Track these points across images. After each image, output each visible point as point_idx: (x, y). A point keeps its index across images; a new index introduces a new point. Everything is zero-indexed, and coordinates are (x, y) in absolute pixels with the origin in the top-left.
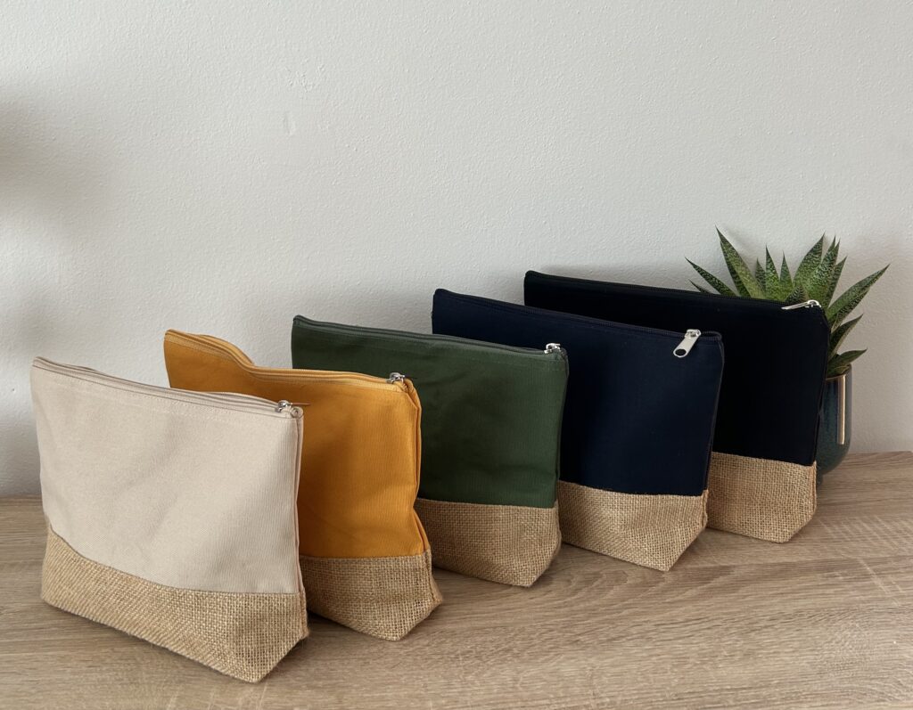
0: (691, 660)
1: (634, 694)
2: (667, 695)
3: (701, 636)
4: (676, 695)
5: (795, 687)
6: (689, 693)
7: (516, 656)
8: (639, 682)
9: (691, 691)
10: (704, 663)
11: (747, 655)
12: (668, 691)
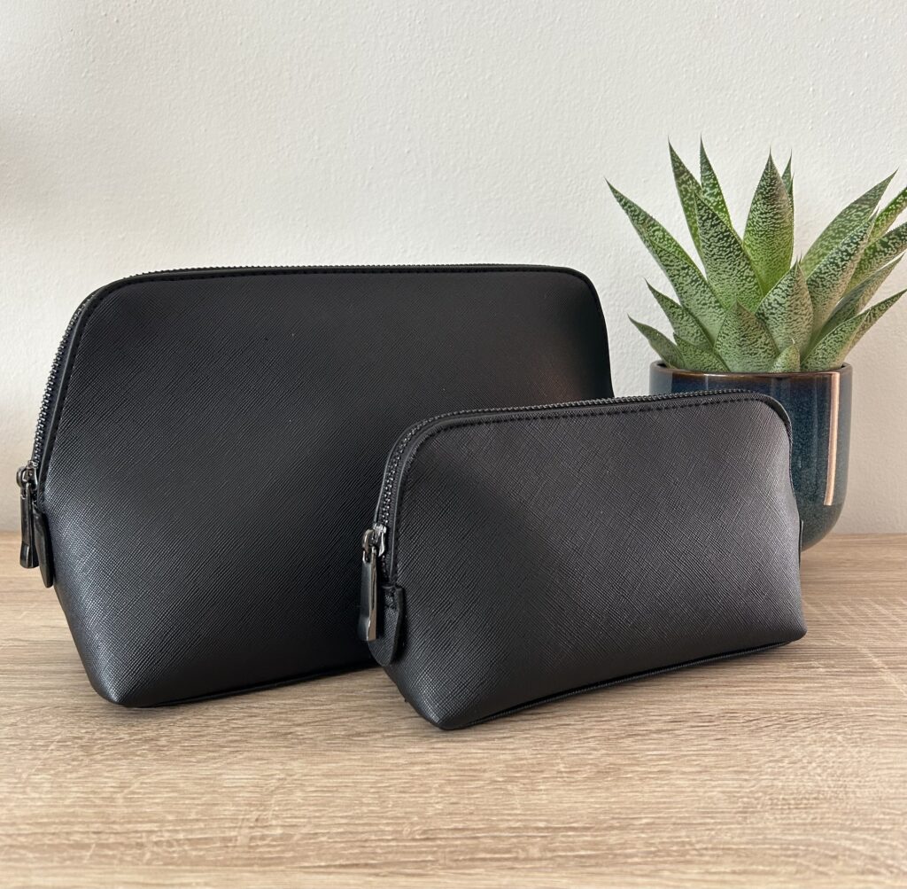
0: (487, 775)
1: (340, 825)
2: (407, 830)
3: (526, 738)
4: (425, 832)
5: (683, 833)
6: (456, 829)
7: (159, 749)
8: (362, 804)
9: (461, 826)
10: (511, 780)
11: (603, 773)
12: (412, 824)
